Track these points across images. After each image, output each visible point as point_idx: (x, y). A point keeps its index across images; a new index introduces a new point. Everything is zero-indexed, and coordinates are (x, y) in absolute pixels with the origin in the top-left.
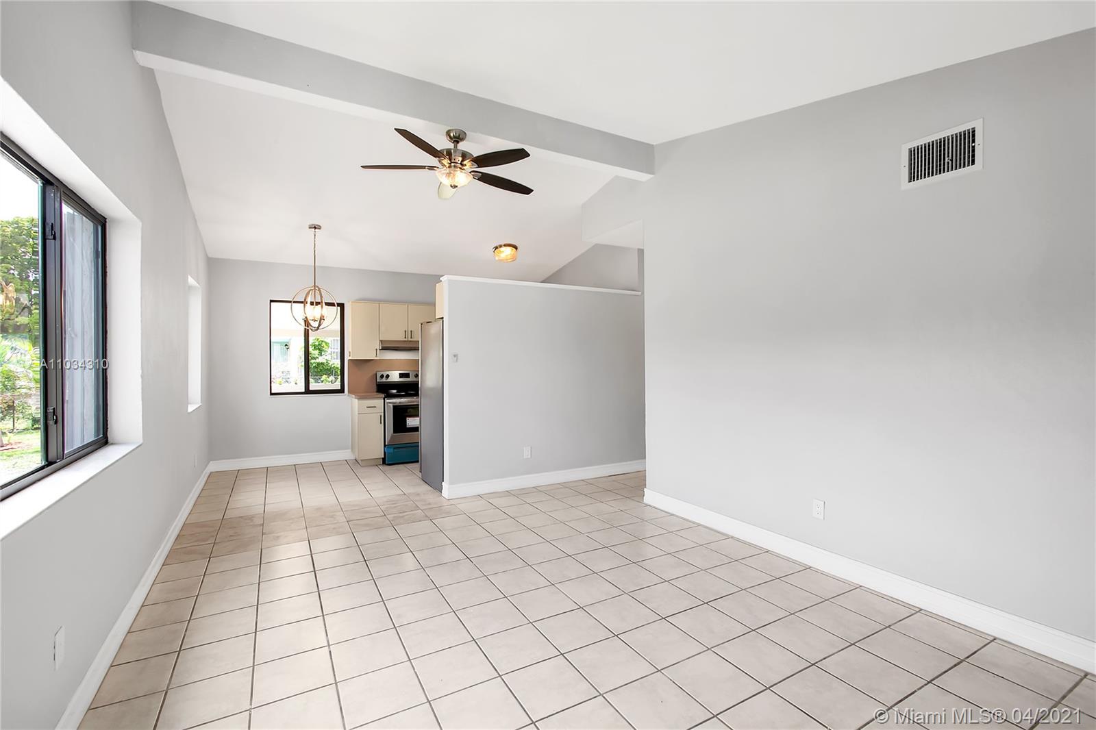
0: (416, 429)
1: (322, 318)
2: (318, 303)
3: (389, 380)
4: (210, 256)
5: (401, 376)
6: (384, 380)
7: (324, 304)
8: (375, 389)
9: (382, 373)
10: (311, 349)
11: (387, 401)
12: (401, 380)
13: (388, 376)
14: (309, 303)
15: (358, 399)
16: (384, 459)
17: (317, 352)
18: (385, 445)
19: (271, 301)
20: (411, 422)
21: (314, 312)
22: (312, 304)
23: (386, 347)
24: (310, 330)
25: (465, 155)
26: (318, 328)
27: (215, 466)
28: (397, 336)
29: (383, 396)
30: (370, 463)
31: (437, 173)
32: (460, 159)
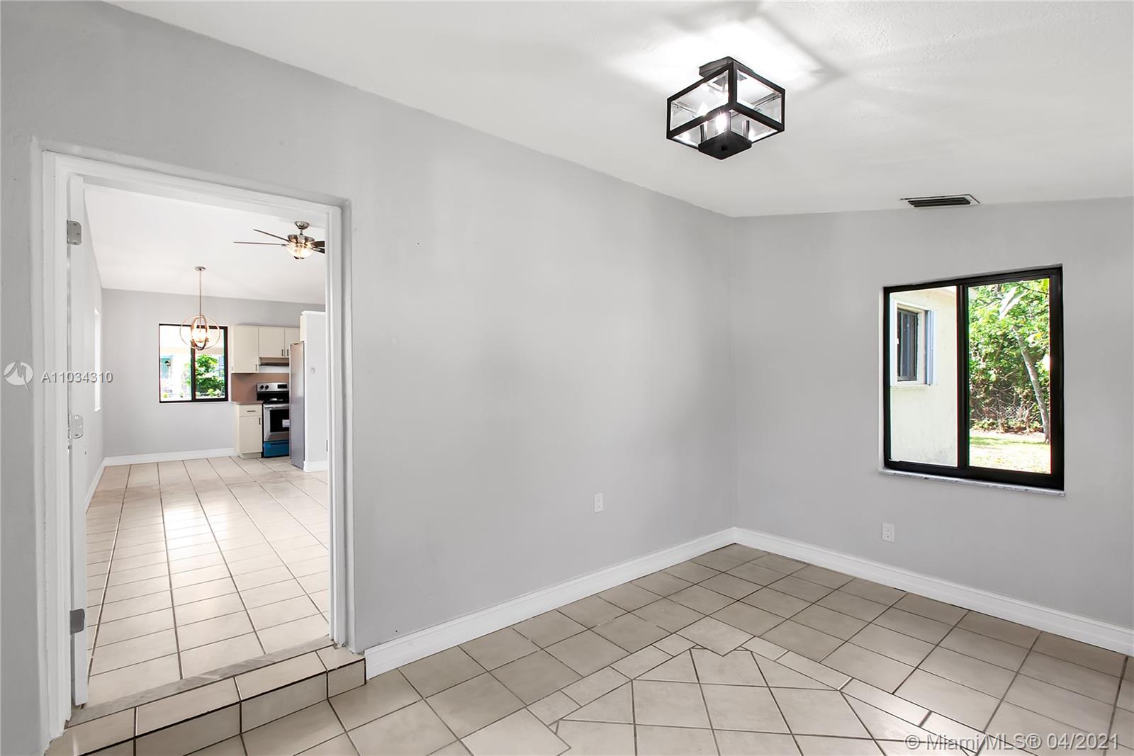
0: (287, 429)
1: (206, 340)
2: (203, 327)
3: (268, 390)
4: (104, 287)
5: (279, 387)
6: (264, 390)
7: (208, 328)
8: (256, 398)
9: (261, 384)
10: (197, 365)
11: (265, 406)
12: (280, 390)
13: (267, 387)
14: (195, 326)
15: (240, 405)
16: (262, 453)
17: (203, 369)
18: (263, 442)
19: (160, 325)
20: (285, 423)
21: (199, 335)
22: (198, 327)
23: (266, 363)
24: (196, 350)
25: (306, 239)
26: (203, 348)
27: (108, 462)
28: (276, 354)
29: (262, 402)
30: (250, 457)
31: (287, 248)
32: (304, 241)
